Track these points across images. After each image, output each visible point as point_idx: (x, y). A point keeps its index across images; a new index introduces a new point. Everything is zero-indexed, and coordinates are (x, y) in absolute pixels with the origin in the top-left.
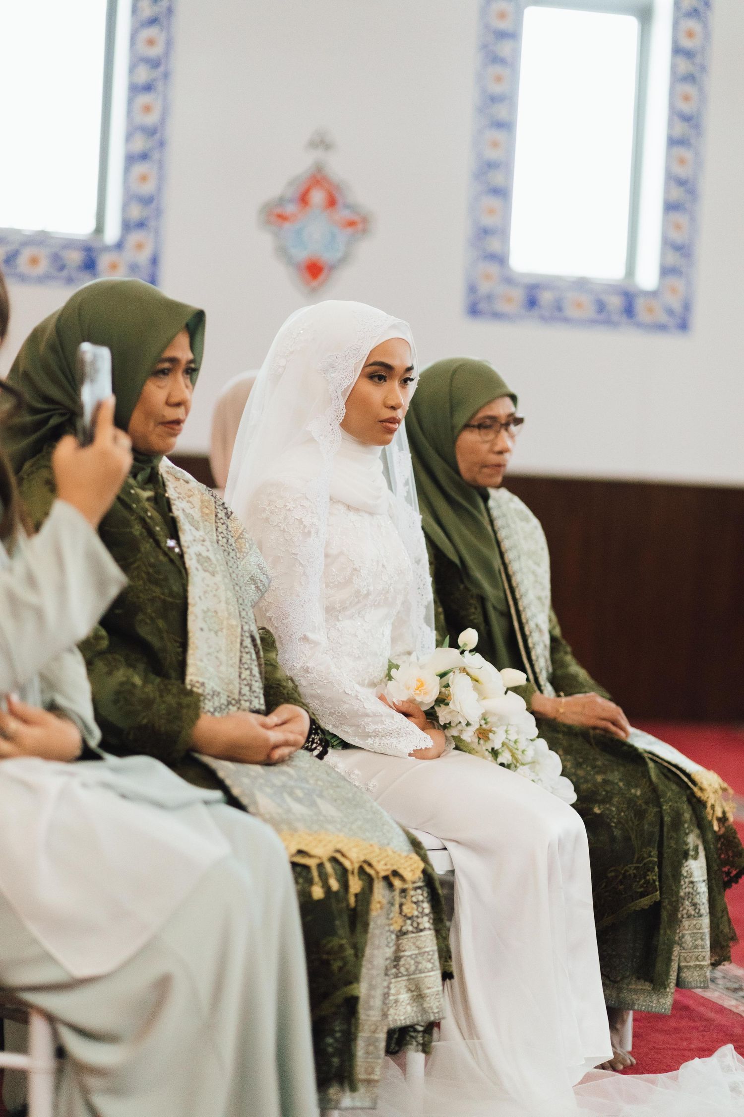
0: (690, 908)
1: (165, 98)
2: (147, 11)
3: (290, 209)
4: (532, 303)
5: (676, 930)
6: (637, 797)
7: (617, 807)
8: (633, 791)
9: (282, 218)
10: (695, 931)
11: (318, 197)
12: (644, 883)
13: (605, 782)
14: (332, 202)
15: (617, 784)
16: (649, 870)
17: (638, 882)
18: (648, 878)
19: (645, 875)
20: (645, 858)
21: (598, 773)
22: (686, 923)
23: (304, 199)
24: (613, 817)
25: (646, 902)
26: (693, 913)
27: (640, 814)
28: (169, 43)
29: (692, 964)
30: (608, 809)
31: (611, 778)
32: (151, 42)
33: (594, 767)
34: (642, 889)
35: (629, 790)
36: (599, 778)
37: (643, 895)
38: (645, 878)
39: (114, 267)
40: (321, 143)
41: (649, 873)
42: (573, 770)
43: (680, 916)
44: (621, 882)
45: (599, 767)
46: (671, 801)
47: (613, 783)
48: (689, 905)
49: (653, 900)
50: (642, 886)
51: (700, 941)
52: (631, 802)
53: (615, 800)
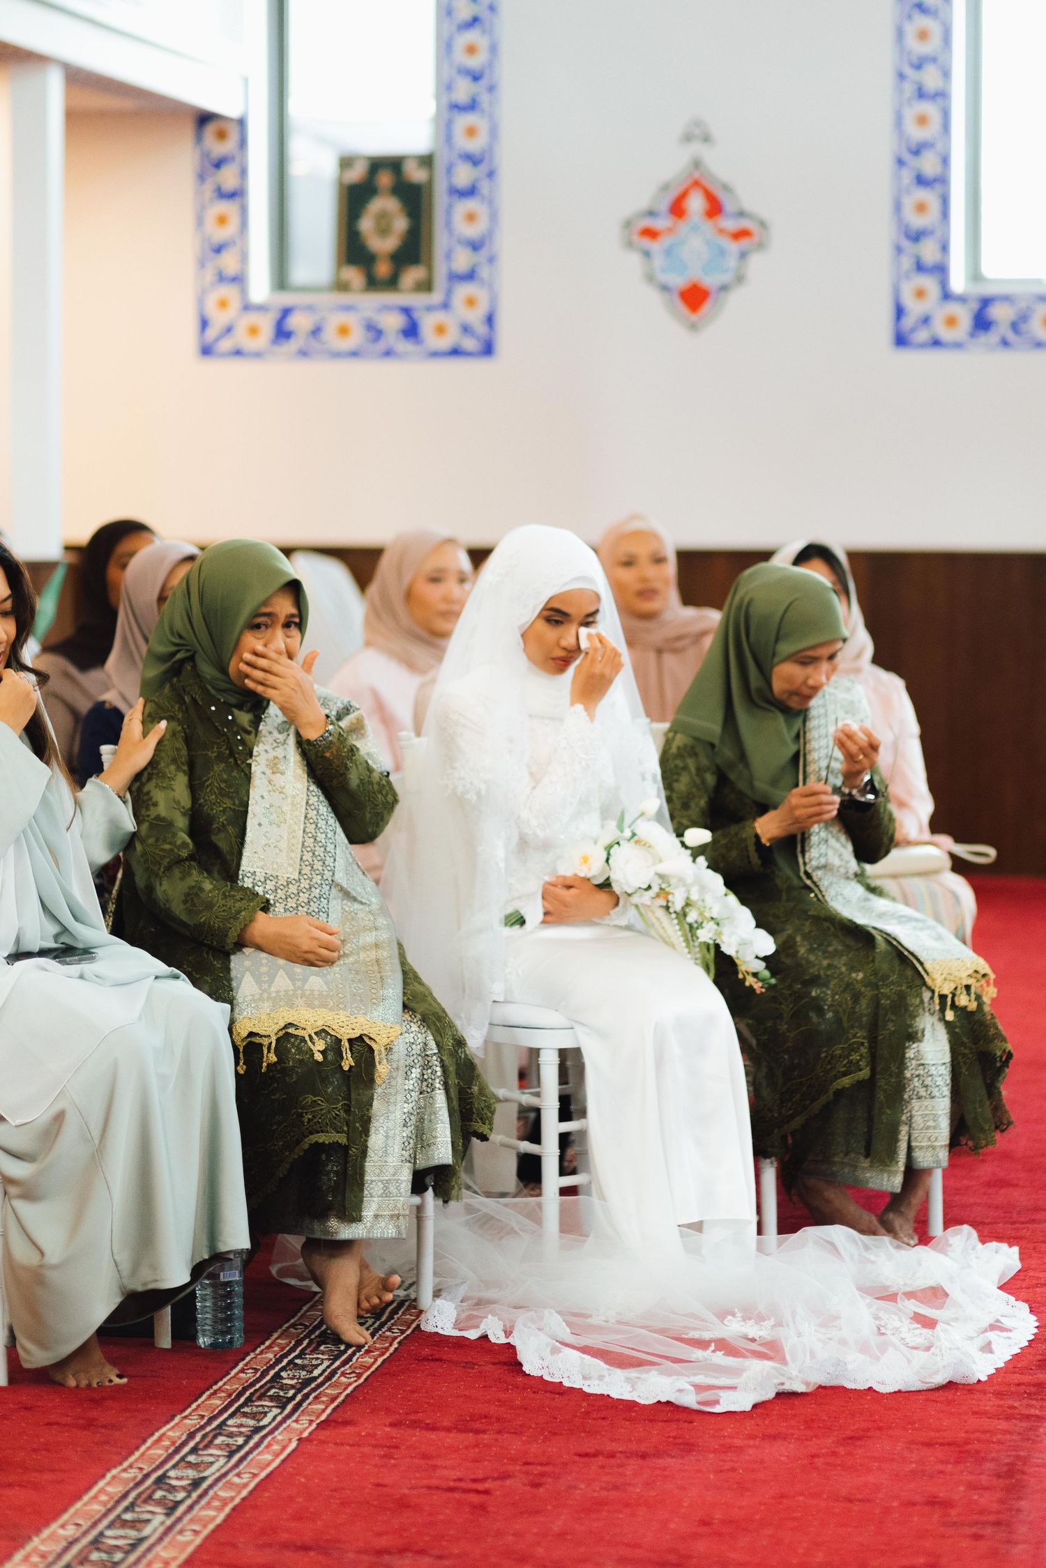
0: (920, 1090)
1: (491, 117)
2: (464, 11)
3: (661, 223)
4: (982, 323)
5: (903, 1110)
6: (857, 981)
7: (832, 991)
8: (854, 975)
9: (650, 233)
10: (926, 1112)
11: (696, 203)
12: (847, 1063)
13: (830, 966)
14: (714, 208)
15: (839, 968)
16: (852, 1050)
17: (842, 1062)
18: (851, 1058)
19: (849, 1055)
20: (850, 1039)
21: (825, 958)
22: (915, 1104)
23: (677, 209)
24: (827, 1000)
25: (847, 1081)
26: (924, 1094)
27: (856, 997)
28: (493, 49)
29: (924, 1144)
30: (822, 992)
31: (835, 963)
32: (471, 50)
33: (825, 952)
34: (844, 1069)
35: (850, 974)
36: (825, 963)
37: (845, 1074)
38: (848, 1058)
39: (440, 330)
40: (698, 134)
41: (853, 1053)
42: (805, 955)
43: (906, 1096)
44: (829, 1063)
45: (829, 952)
46: (894, 984)
47: (836, 967)
48: (920, 1086)
49: (856, 1078)
50: (845, 1066)
51: (931, 1121)
52: (848, 986)
53: (832, 985)
